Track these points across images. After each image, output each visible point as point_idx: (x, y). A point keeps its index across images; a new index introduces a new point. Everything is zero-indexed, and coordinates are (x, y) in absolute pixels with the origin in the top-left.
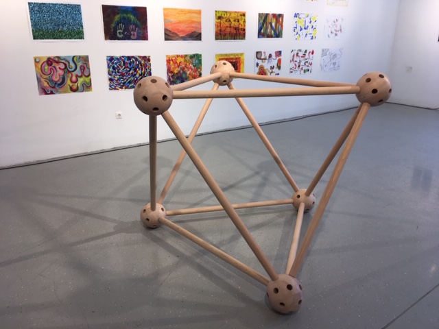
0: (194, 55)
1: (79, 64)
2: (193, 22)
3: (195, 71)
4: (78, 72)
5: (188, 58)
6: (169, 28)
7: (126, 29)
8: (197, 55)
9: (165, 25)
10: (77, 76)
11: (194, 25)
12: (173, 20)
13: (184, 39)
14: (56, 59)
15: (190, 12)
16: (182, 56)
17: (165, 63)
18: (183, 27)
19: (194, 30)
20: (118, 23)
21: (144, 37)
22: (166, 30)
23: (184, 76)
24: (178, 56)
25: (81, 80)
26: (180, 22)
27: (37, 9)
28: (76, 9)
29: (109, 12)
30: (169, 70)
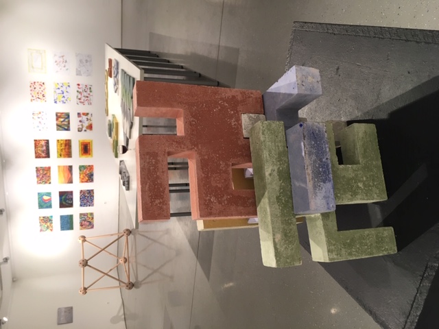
1: (83, 216)
3: (87, 169)
6: (67, 181)
8: (79, 168)
9: (66, 183)
10: (87, 217)
11: (65, 169)
13: (72, 174)
14: (81, 223)
15: (59, 171)
18: (66, 175)
19: (67, 169)
20: (66, 203)
21: (71, 193)
22: (68, 183)
23: (89, 175)
25: (89, 216)
26: (64, 176)
27: (63, 228)
28: (62, 217)
29: (62, 206)
30: (87, 182)
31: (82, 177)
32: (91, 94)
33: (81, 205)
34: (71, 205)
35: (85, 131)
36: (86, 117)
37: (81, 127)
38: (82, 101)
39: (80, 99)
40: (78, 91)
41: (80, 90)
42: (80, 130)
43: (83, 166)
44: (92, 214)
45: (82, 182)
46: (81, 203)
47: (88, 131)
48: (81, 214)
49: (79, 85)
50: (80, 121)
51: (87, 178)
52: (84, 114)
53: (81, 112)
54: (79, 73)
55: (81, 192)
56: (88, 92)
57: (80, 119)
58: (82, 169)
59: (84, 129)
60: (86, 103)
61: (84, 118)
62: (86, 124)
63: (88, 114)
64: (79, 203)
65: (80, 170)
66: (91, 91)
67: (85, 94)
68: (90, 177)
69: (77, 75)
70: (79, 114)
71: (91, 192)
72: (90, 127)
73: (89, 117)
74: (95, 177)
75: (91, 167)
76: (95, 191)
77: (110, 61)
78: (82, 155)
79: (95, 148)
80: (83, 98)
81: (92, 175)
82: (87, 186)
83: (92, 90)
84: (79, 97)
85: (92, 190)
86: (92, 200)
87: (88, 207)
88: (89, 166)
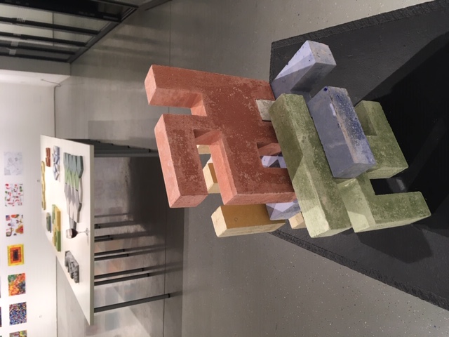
3: (18, 278)
8: (8, 278)
23: (20, 285)
24: (9, 290)
30: (17, 294)
31: (11, 289)
32: (22, 193)
33: (11, 323)
35: (15, 234)
36: (16, 219)
37: (10, 231)
38: (11, 201)
39: (8, 200)
40: (6, 192)
41: (8, 191)
42: (8, 235)
43: (12, 276)
44: (24, 332)
45: (12, 295)
46: (11, 320)
47: (18, 234)
48: (11, 334)
49: (7, 185)
50: (9, 225)
51: (18, 290)
52: (13, 216)
53: (10, 214)
54: (7, 173)
55: (11, 306)
56: (19, 191)
57: (9, 222)
58: (11, 280)
59: (13, 233)
60: (16, 203)
61: (14, 220)
62: (16, 227)
63: (18, 216)
64: (9, 321)
65: (10, 281)
66: (21, 191)
67: (15, 194)
68: (21, 288)
69: (5, 174)
70: (7, 217)
71: (22, 306)
72: (21, 230)
73: (19, 218)
74: (27, 288)
75: (22, 276)
76: (27, 304)
77: (48, 151)
78: (12, 262)
79: (26, 254)
80: (12, 199)
81: (24, 285)
82: (18, 299)
83: (22, 189)
84: (8, 198)
85: (25, 303)
86: (24, 316)
87: (20, 324)
88: (20, 275)
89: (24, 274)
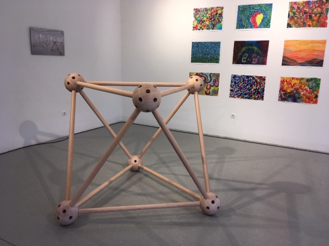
0: (312, 79)
1: (213, 79)
2: (314, 51)
3: (311, 93)
4: (212, 83)
5: (304, 81)
6: (288, 55)
7: (249, 57)
8: (315, 79)
9: (284, 53)
10: (210, 85)
11: (316, 53)
12: (293, 49)
13: (302, 64)
14: (201, 74)
15: (313, 42)
16: (297, 79)
17: (279, 83)
18: (303, 55)
19: (315, 57)
20: (244, 53)
21: (263, 62)
22: (284, 57)
23: (297, 95)
24: (293, 78)
25: (212, 88)
26: (300, 51)
27: (196, 46)
28: (218, 44)
29: (239, 45)
30: (282, 89)
31: (293, 82)
33: (234, 77)
34: (237, 60)
43: (318, 85)
45: (282, 82)
46: (240, 77)
48: (218, 76)
51: (288, 91)
55: (263, 79)
58: (310, 83)
64: (240, 74)
65: (308, 80)
68: (290, 93)
71: (259, 94)
75: (312, 99)
76: (259, 101)
81: (295, 101)
82: (272, 89)
85: (262, 98)
86: (241, 96)
87: (229, 88)
88: (316, 97)
89: (316, 102)
